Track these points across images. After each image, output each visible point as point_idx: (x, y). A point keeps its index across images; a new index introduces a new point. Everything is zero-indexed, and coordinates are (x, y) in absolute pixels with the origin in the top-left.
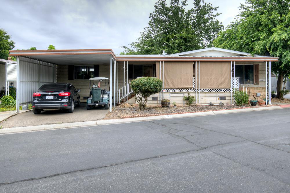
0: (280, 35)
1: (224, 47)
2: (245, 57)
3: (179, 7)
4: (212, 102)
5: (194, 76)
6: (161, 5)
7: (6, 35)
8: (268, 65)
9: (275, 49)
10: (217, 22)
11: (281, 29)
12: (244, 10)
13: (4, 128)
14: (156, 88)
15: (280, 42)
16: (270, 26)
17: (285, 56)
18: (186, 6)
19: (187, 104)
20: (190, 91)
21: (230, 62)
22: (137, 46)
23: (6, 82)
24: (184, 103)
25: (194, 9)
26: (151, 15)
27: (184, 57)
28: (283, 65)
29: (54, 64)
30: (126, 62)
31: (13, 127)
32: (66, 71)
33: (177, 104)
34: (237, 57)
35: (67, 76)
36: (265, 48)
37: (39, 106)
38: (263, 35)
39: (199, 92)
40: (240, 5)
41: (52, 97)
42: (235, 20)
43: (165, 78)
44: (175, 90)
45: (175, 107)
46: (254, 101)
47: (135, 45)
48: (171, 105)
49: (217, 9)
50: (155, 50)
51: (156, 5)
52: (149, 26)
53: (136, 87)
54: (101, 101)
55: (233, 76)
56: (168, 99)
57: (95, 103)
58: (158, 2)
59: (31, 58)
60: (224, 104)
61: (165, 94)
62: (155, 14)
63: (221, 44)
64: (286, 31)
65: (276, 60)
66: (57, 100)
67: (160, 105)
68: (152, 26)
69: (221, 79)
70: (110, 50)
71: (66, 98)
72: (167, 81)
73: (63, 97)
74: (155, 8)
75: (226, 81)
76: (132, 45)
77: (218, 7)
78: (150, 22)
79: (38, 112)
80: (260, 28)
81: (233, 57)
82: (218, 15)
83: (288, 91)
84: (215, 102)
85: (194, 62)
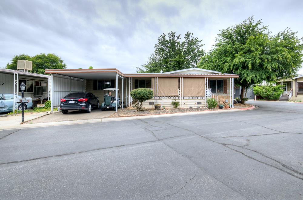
0: (240, 59)
1: (204, 68)
2: (217, 74)
3: (175, 40)
4: (192, 106)
5: (179, 88)
6: (162, 39)
7: (60, 60)
8: (231, 80)
9: (237, 69)
10: (202, 51)
11: (241, 55)
12: (219, 42)
13: (33, 123)
14: (148, 96)
15: (240, 64)
16: (233, 53)
17: (244, 74)
18: (180, 39)
19: (174, 107)
20: (176, 98)
21: (205, 78)
22: (147, 67)
23: (49, 92)
24: (172, 107)
25: (186, 41)
26: (156, 46)
27: (174, 74)
28: (242, 80)
29: (83, 79)
30: (131, 77)
31: (41, 123)
32: (92, 84)
33: (166, 108)
34: (211, 74)
35: (92, 87)
36: (230, 68)
37: (64, 108)
38: (228, 59)
39: (183, 99)
40: (216, 38)
41: (73, 102)
42: (212, 49)
43: (159, 89)
44: (166, 97)
45: (164, 109)
46: (221, 105)
47: (146, 66)
48: (161, 108)
49: (202, 41)
50: (157, 70)
51: (159, 38)
52: (155, 53)
53: (133, 96)
54: (111, 104)
55: (207, 88)
56: (160, 103)
57: (106, 106)
58: (161, 37)
59: (63, 75)
60: (200, 107)
61: (159, 100)
62: (159, 45)
63: (202, 66)
64: (244, 56)
65: (238, 76)
66: (77, 104)
67: (154, 108)
68: (156, 53)
69: (199, 90)
70: (115, 69)
71: (84, 103)
72: (160, 91)
73: (82, 102)
74: (158, 41)
75: (202, 91)
76: (143, 66)
77: (202, 40)
78: (156, 50)
79: (65, 112)
80: (227, 54)
81: (208, 74)
82: (202, 45)
83: (248, 99)
84: (193, 106)
85: (179, 78)
